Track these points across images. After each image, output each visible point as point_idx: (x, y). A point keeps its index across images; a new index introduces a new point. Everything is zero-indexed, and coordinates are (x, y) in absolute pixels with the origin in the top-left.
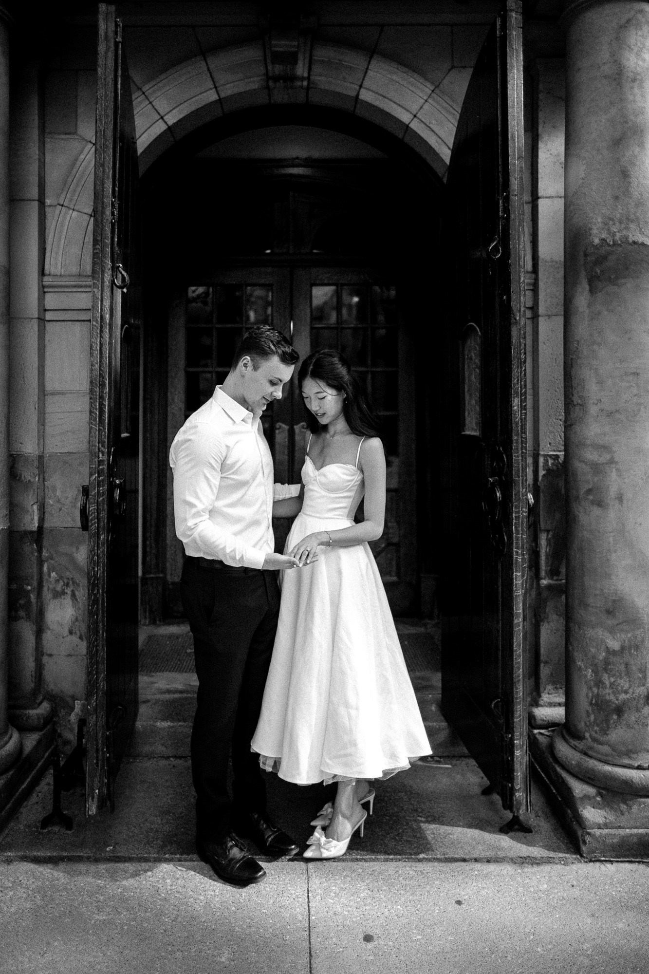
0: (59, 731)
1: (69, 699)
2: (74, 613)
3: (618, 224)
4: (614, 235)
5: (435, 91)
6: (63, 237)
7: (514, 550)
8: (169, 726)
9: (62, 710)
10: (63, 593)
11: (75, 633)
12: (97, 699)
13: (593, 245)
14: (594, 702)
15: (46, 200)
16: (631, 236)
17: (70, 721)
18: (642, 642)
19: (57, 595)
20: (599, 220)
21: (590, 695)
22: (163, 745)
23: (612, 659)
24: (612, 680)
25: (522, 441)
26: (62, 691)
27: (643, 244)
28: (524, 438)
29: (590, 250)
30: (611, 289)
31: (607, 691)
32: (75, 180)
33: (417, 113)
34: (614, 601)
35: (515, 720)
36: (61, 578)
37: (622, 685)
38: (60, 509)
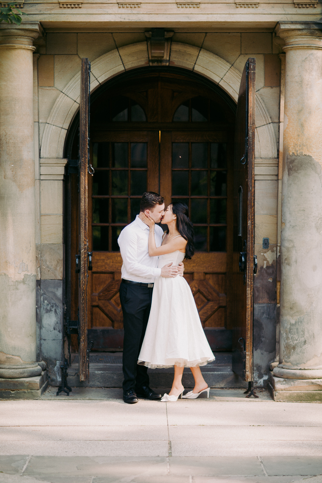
0: (49, 375)
1: (53, 360)
2: (56, 320)
3: (299, 147)
4: (297, 151)
5: (231, 68)
6: (49, 139)
7: (247, 279)
8: (101, 373)
9: (50, 366)
10: (51, 310)
11: (57, 329)
12: (84, 337)
13: (290, 155)
14: (286, 346)
15: (40, 120)
16: (304, 152)
17: (54, 370)
18: (303, 320)
19: (48, 311)
20: (292, 144)
21: (285, 344)
22: (98, 381)
23: (292, 327)
24: (292, 336)
25: (251, 237)
26: (50, 357)
27: (309, 156)
28: (252, 236)
29: (289, 157)
30: (295, 174)
31: (290, 340)
32: (54, 111)
33: (223, 77)
34: (293, 304)
35: (247, 345)
36: (50, 303)
37: (295, 337)
38: (49, 271)
